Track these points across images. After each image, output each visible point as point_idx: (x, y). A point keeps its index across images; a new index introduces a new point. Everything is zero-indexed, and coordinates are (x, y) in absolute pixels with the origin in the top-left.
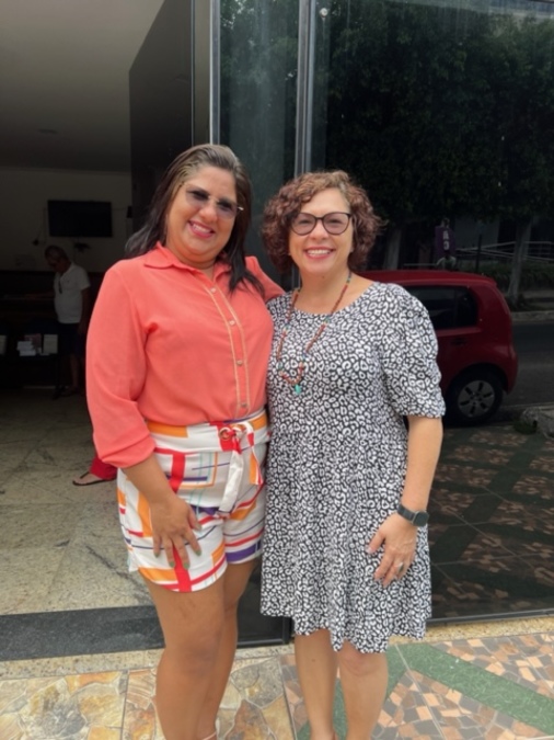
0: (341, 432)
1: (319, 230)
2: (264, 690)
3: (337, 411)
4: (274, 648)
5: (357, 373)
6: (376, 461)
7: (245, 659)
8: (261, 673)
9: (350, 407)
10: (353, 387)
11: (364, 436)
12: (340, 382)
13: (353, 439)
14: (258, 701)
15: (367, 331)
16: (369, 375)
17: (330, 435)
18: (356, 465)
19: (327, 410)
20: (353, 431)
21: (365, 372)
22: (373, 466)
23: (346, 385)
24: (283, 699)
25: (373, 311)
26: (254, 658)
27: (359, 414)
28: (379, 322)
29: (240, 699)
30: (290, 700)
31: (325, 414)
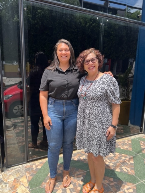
0: (95, 108)
1: (91, 63)
2: (20, 175)
3: (93, 103)
4: (23, 165)
5: (97, 95)
6: (104, 114)
7: (15, 169)
8: (20, 171)
9: (96, 102)
10: (96, 98)
11: (100, 108)
12: (93, 96)
13: (97, 109)
14: (19, 177)
15: (101, 85)
16: (100, 95)
17: (92, 109)
18: (99, 115)
19: (91, 103)
20: (97, 108)
21: (99, 94)
22: (103, 115)
23: (95, 97)
24: (25, 176)
25: (103, 80)
26: (18, 168)
27: (98, 104)
28: (104, 83)
29: (14, 178)
30: (27, 175)
31: (91, 104)
